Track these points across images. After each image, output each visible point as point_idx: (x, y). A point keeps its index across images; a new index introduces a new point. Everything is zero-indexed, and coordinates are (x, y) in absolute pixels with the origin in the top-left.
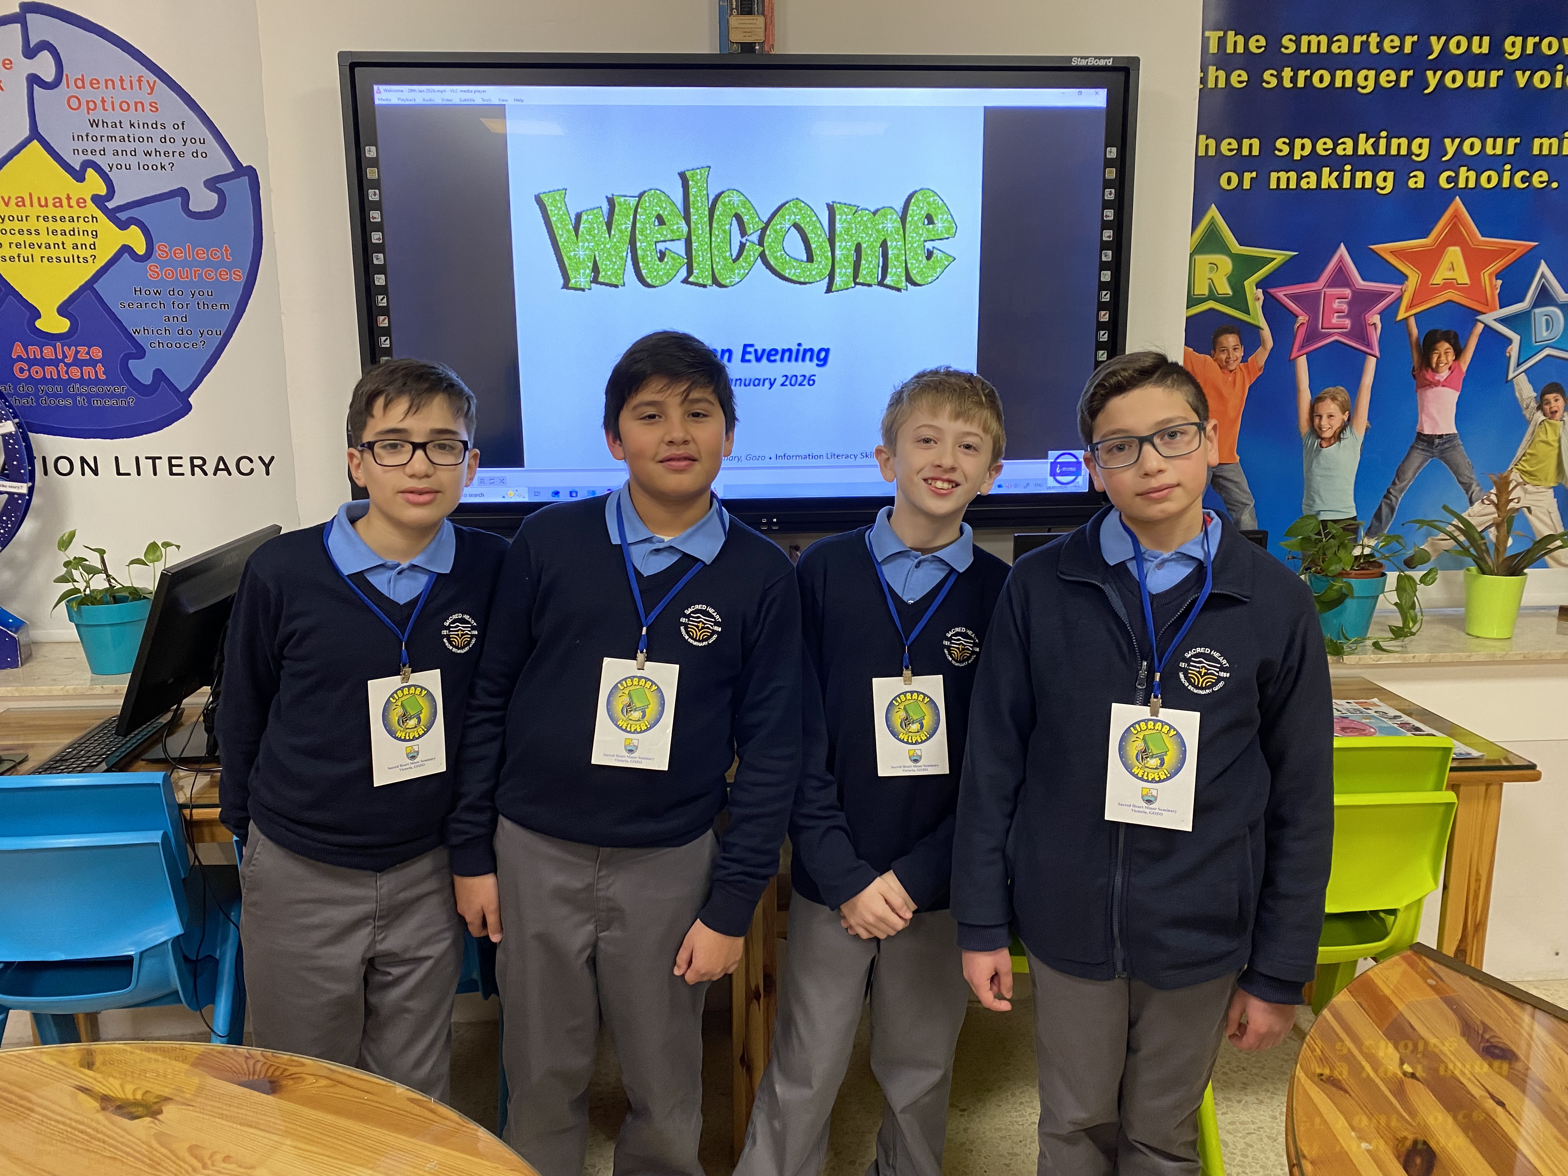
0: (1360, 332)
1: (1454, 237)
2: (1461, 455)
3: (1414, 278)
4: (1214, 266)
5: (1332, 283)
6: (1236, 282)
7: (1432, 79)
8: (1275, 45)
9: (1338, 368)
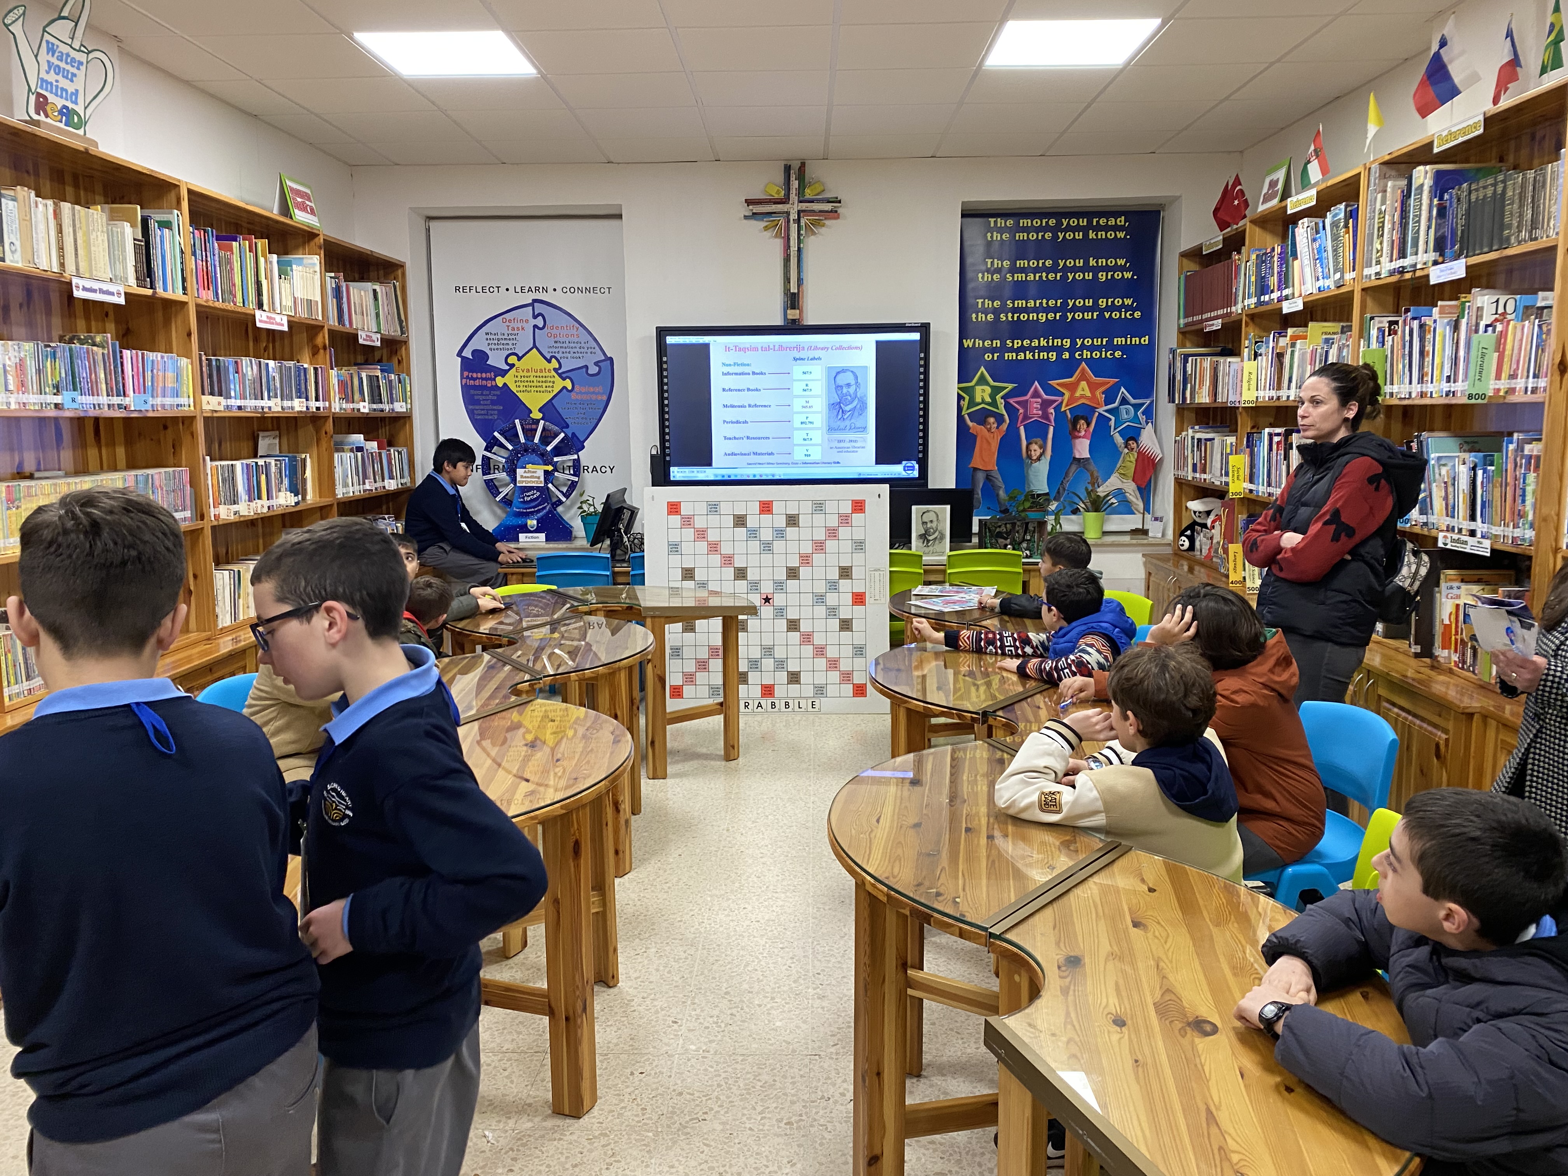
0: (1046, 416)
1: (1083, 377)
2: (1092, 467)
3: (1067, 395)
4: (983, 391)
5: (1033, 396)
6: (993, 396)
7: (1070, 316)
8: (1004, 304)
9: (1037, 431)
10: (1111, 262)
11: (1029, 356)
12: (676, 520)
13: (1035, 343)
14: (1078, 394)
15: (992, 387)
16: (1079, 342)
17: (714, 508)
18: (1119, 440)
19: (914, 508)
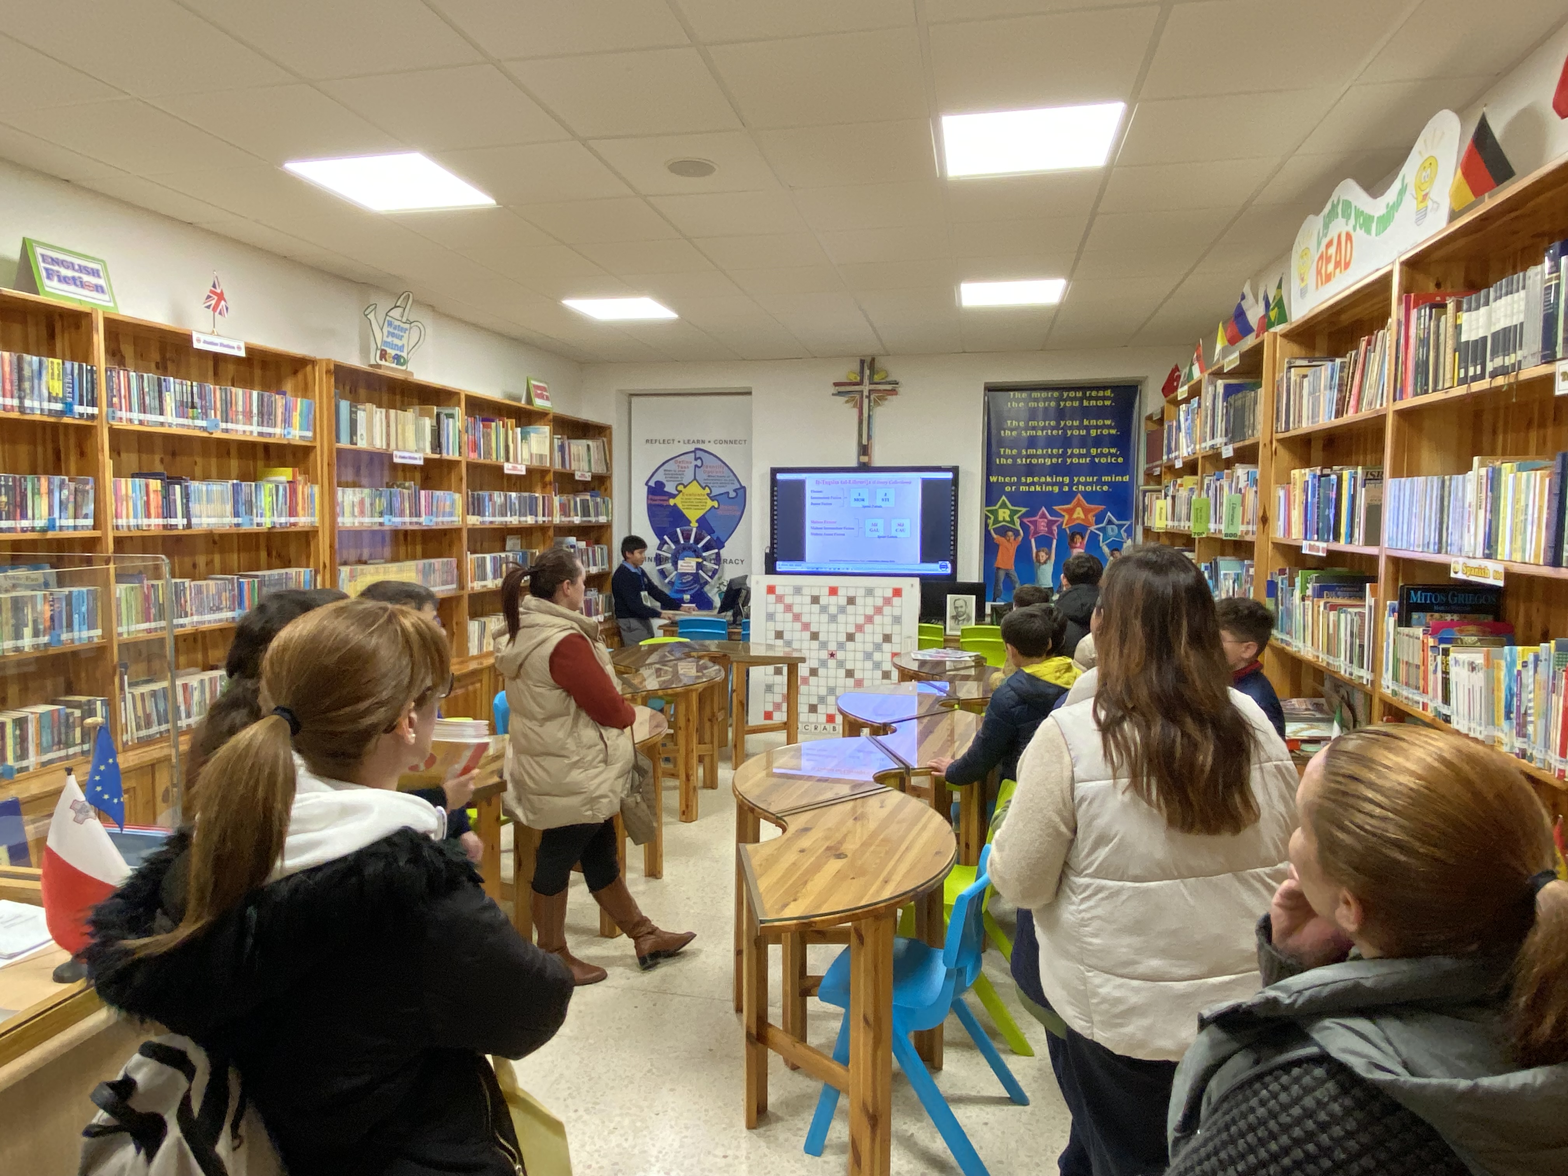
0: (1050, 531)
1: (1079, 505)
3: (1067, 517)
4: (1004, 513)
5: (1041, 518)
6: (1011, 516)
7: (1069, 461)
8: (1020, 453)
9: (1044, 542)
10: (1100, 422)
11: (1038, 488)
12: (772, 598)
13: (1043, 479)
14: (1075, 516)
15: (1011, 510)
16: (1076, 479)
17: (798, 590)
18: (1106, 550)
19: (949, 596)
